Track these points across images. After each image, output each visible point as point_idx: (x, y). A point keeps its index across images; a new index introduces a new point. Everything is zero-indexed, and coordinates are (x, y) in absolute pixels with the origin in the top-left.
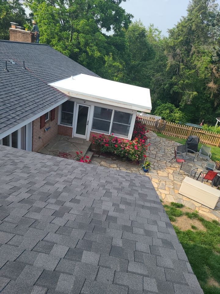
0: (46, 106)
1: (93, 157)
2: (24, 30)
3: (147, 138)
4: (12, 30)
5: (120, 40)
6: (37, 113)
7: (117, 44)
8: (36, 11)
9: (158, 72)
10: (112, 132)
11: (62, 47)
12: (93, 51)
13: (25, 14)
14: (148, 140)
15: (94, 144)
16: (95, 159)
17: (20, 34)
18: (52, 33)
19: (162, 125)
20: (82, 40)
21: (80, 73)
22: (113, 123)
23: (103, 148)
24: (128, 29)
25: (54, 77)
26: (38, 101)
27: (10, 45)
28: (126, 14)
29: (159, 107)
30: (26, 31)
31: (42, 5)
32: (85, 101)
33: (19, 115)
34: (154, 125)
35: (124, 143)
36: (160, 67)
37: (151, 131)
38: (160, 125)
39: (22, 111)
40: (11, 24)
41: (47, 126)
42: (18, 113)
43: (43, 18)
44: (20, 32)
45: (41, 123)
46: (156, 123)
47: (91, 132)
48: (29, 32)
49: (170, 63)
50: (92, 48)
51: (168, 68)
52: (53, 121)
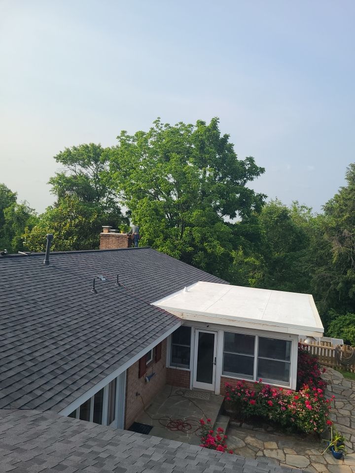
0: (147, 340)
1: (230, 426)
2: (119, 233)
3: (326, 384)
4: (103, 235)
5: (252, 227)
6: (135, 353)
7: (247, 233)
8: (135, 208)
9: (319, 265)
10: (259, 375)
11: (169, 248)
12: (214, 247)
13: (120, 213)
14: (329, 387)
15: (229, 401)
16: (234, 431)
17: (114, 238)
18: (155, 231)
19: (348, 355)
20: (197, 235)
21: (197, 281)
22: (259, 360)
23: (246, 407)
24: (261, 211)
25: (158, 292)
26: (136, 332)
27: (100, 255)
28: (256, 195)
29: (334, 322)
30: (122, 234)
31: (142, 201)
32: (208, 325)
33: (108, 360)
34: (332, 355)
35: (285, 397)
36: (321, 258)
37: (329, 368)
38: (345, 355)
39: (112, 354)
40: (103, 228)
41: (149, 371)
42: (106, 358)
43: (144, 215)
44: (113, 236)
45: (140, 368)
46: (336, 353)
47: (222, 377)
48: (126, 234)
49: (337, 252)
50: (212, 244)
51: (335, 259)
52: (158, 363)
